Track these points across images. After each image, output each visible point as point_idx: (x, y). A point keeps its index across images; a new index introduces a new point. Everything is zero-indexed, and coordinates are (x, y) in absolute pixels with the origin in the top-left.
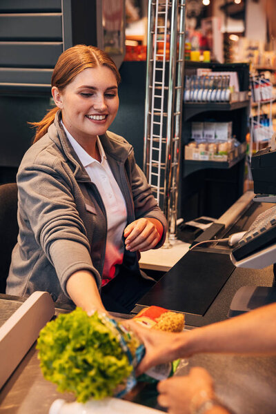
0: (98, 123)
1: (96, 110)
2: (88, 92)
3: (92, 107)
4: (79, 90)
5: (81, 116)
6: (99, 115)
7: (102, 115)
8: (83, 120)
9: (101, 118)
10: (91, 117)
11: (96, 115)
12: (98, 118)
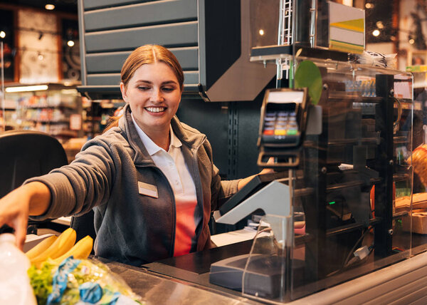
0: (155, 115)
1: (152, 102)
2: (145, 86)
3: (148, 99)
4: (137, 84)
5: (139, 108)
6: (156, 107)
7: (159, 107)
8: (142, 112)
9: (158, 110)
10: (149, 109)
11: (153, 107)
12: (154, 110)
